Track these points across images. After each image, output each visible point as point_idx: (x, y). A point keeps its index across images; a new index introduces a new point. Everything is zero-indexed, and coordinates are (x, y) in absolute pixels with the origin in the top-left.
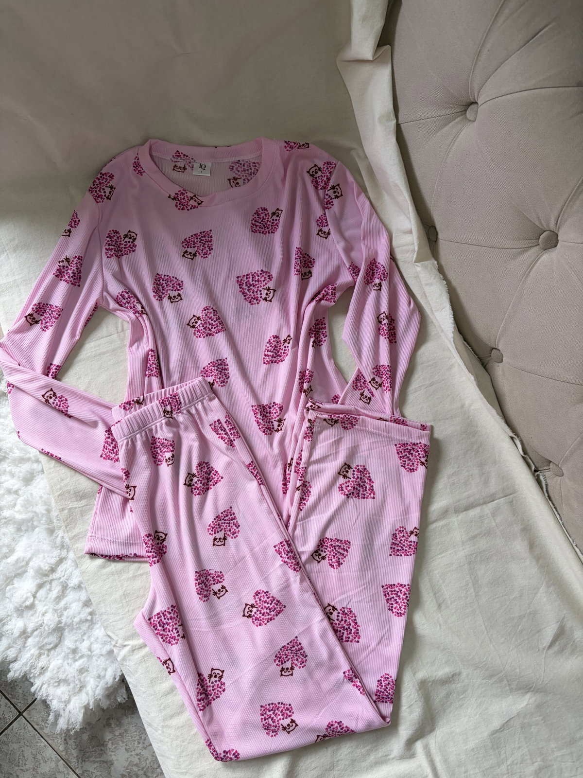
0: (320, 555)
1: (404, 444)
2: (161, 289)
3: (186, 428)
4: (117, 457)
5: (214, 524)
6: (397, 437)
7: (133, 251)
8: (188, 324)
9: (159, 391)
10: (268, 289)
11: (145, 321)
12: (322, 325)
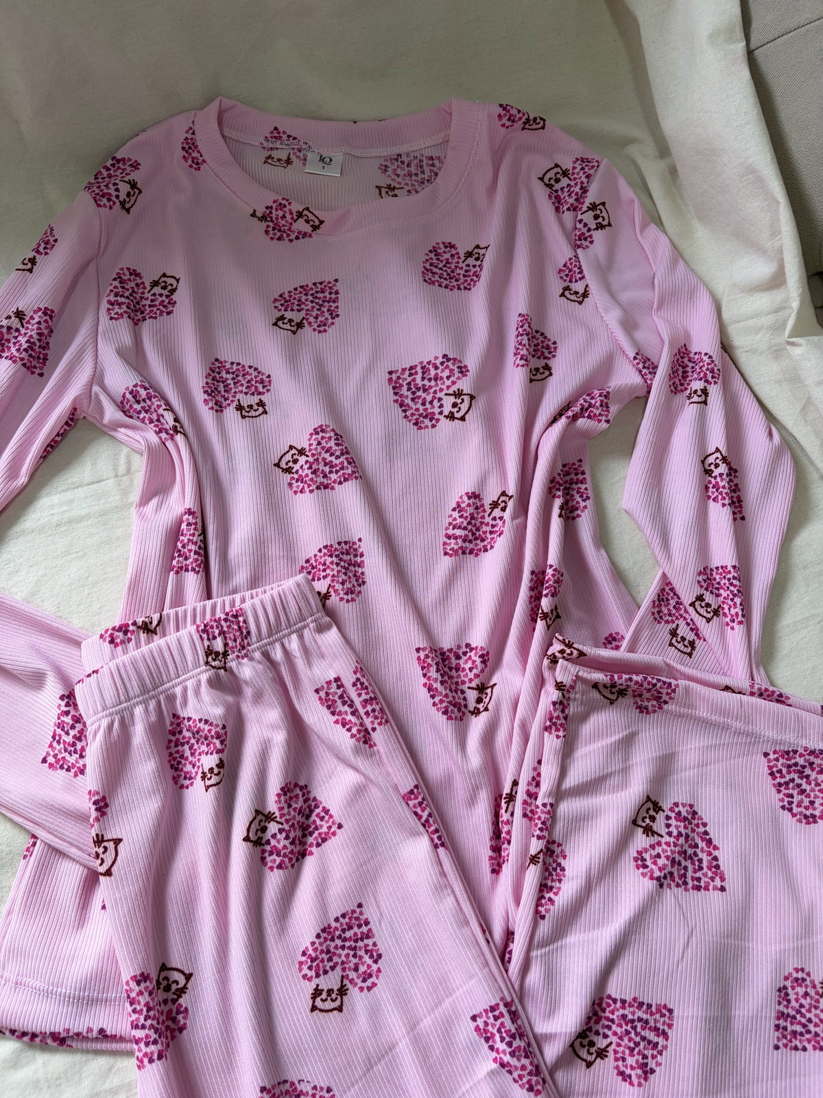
0: (592, 1044)
1: (788, 753)
2: (221, 388)
3: (258, 697)
4: (81, 762)
5: (315, 950)
6: (771, 733)
7: (169, 313)
8: (277, 465)
9: (199, 605)
10: (458, 394)
11: (180, 448)
12: (576, 474)
